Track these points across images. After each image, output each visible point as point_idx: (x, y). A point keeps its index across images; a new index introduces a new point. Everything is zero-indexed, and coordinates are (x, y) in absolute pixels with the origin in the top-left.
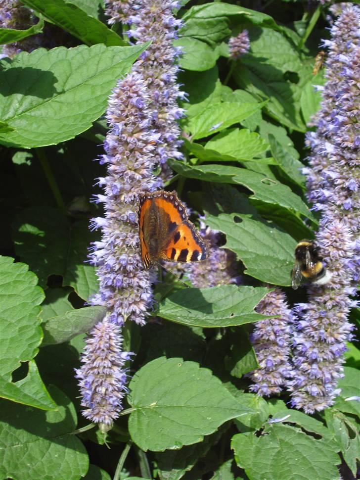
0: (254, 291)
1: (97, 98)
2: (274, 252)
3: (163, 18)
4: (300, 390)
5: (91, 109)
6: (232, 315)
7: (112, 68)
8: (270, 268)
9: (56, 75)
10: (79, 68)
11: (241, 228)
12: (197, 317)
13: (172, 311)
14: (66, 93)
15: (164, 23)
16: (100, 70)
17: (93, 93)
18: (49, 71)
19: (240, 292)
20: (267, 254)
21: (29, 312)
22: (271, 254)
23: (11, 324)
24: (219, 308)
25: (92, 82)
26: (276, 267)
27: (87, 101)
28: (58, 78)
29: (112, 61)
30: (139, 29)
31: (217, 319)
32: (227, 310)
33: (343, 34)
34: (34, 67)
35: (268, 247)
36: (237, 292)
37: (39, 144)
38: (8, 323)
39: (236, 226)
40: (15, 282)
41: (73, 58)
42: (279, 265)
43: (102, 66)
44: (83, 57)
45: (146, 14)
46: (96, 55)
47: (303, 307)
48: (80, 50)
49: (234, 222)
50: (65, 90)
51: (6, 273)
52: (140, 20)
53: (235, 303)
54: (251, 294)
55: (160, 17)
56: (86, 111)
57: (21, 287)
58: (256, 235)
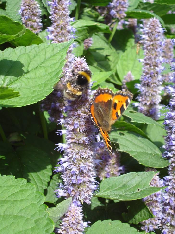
0: (146, 174)
1: (49, 74)
2: (145, 150)
3: (67, 27)
4: (167, 225)
5: (48, 80)
6: (139, 190)
7: (53, 56)
8: (147, 159)
9: (22, 62)
10: (34, 57)
11: (125, 139)
12: (120, 194)
13: (105, 192)
14: (30, 72)
15: (68, 30)
16: (47, 57)
17: (46, 71)
18: (17, 60)
19: (139, 175)
20: (143, 151)
21: (38, 210)
22: (144, 151)
23: (28, 219)
24: (129, 187)
25: (43, 65)
26: (150, 158)
27: (44, 76)
28: (24, 64)
29: (53, 52)
30: (53, 34)
31: (131, 193)
32: (134, 187)
33: (152, 31)
34: (8, 59)
35: (142, 148)
36: (137, 176)
37: (26, 104)
38: (26, 218)
39: (122, 138)
40: (21, 191)
41: (29, 52)
42: (151, 157)
43: (48, 55)
44: (36, 51)
45: (57, 26)
46: (43, 49)
47: (168, 178)
48: (33, 47)
49: (120, 136)
50: (29, 71)
51: (13, 186)
52: (53, 29)
53: (137, 183)
54: (145, 176)
55: (65, 27)
56: (45, 82)
57: (27, 194)
58: (133, 141)
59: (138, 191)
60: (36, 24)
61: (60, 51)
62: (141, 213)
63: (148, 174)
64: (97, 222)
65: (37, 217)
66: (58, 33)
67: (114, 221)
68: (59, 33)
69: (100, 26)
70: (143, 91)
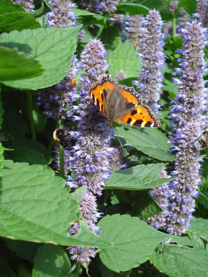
0: (155, 166)
1: (59, 58)
2: (151, 145)
3: (69, 14)
4: (172, 223)
5: (60, 65)
6: (149, 181)
7: (61, 41)
8: (154, 153)
9: (30, 46)
10: (42, 41)
11: (130, 134)
12: (131, 186)
13: (115, 184)
14: (39, 57)
15: (69, 16)
16: (55, 42)
17: (56, 56)
18: (25, 43)
19: (147, 168)
20: (148, 146)
21: (60, 192)
22: (150, 146)
23: (50, 202)
24: (138, 179)
25: (52, 49)
26: (156, 153)
27: (54, 60)
28: (32, 48)
29: (61, 37)
30: (53, 21)
31: (141, 185)
32: (143, 179)
33: (152, 24)
34: (14, 42)
35: (148, 143)
36: (146, 169)
37: (40, 87)
38: (48, 202)
39: (127, 132)
41: (37, 35)
42: (157, 151)
43: (56, 40)
44: (43, 35)
45: (58, 11)
46: (51, 33)
47: (176, 173)
48: (40, 31)
49: (125, 131)
50: (38, 55)
52: (54, 15)
53: (147, 175)
54: (154, 168)
55: (66, 13)
56: (56, 67)
58: (138, 136)
59: (149, 183)
60: (28, 10)
61: (69, 36)
62: (148, 209)
63: (157, 166)
64: (106, 216)
65: (60, 199)
66: (58, 19)
67: (123, 215)
68: (60, 19)
69: (95, 17)
70: (142, 87)
